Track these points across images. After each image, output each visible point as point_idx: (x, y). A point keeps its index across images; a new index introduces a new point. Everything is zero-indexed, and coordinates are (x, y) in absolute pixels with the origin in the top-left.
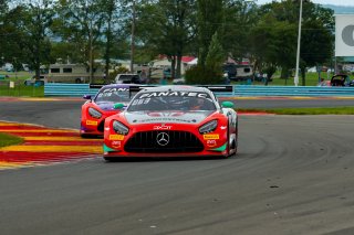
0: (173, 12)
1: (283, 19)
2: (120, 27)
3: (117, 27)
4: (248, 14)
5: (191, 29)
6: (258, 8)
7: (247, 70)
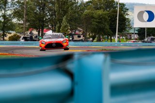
0: (39, 4)
1: (98, 9)
2: (11, 13)
3: (9, 12)
4: (79, 6)
5: (48, 14)
6: (85, 3)
7: (79, 37)
